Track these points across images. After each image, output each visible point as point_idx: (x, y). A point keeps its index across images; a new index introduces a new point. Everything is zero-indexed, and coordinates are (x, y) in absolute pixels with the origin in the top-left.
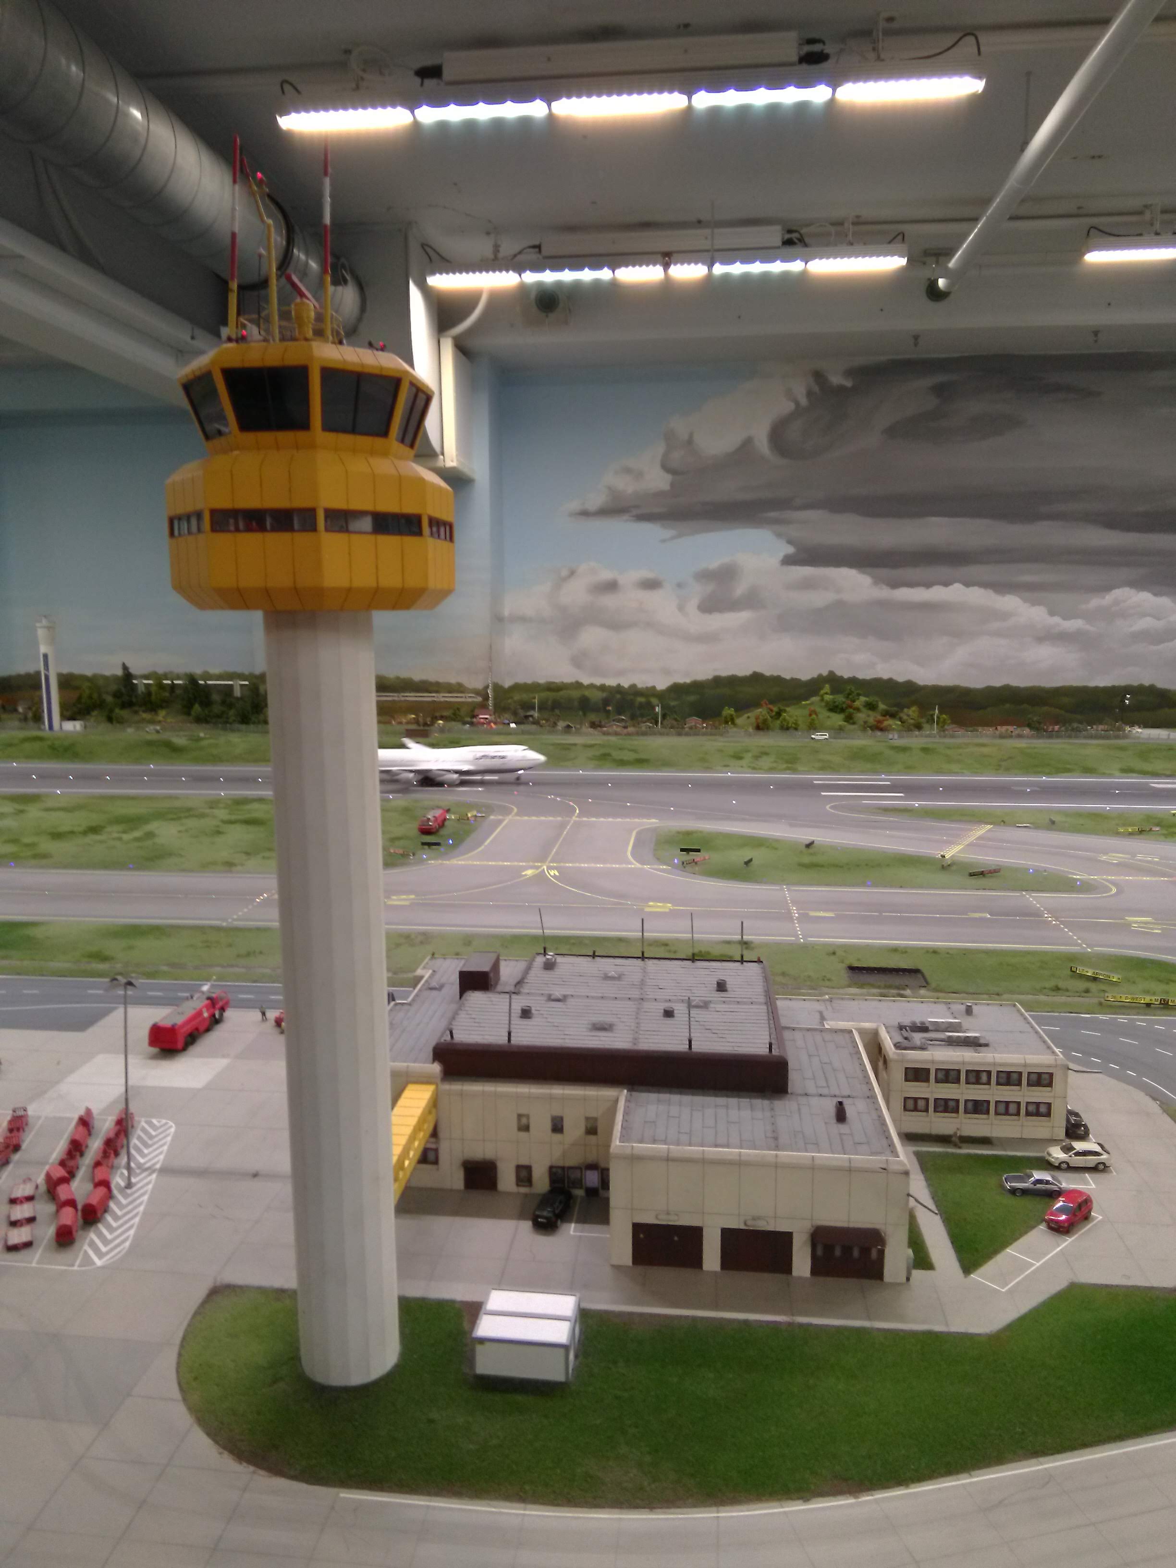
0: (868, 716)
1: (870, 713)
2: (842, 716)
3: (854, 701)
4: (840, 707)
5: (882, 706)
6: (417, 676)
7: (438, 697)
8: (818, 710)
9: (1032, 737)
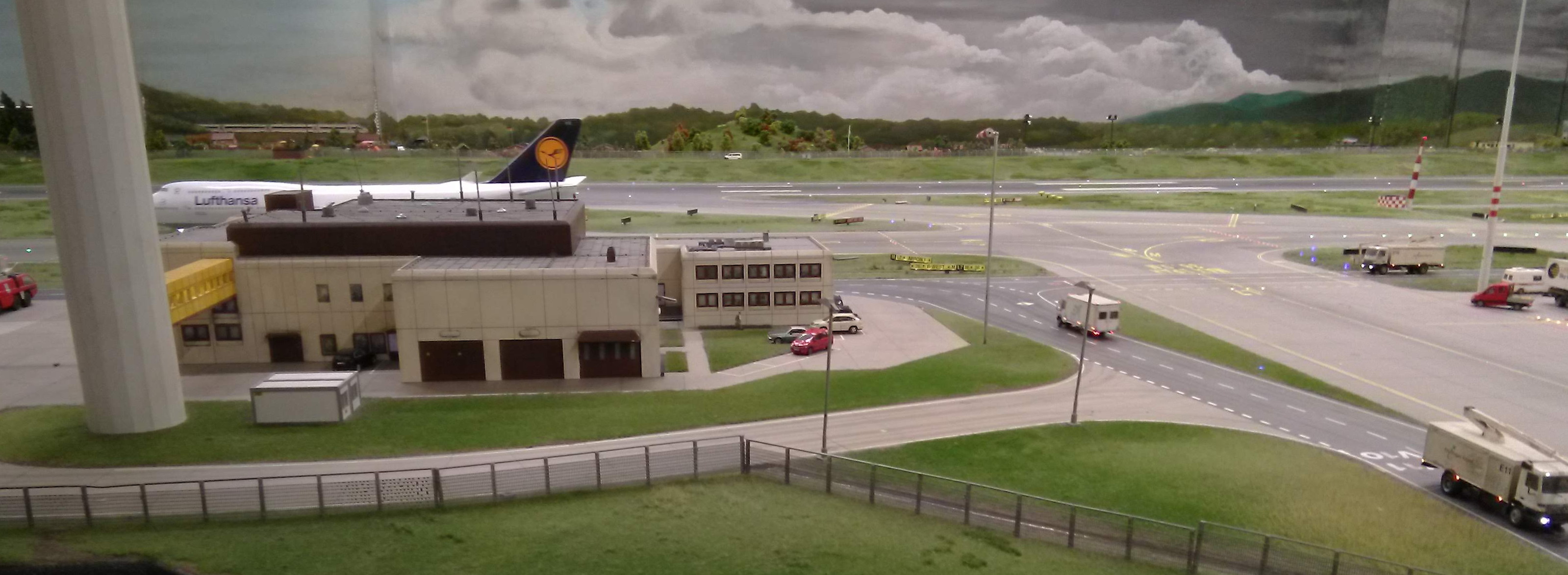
0: (784, 138)
1: (787, 136)
2: (757, 138)
3: (770, 124)
4: (755, 128)
5: (797, 129)
6: (289, 104)
7: (315, 128)
8: (733, 132)
9: (938, 155)
